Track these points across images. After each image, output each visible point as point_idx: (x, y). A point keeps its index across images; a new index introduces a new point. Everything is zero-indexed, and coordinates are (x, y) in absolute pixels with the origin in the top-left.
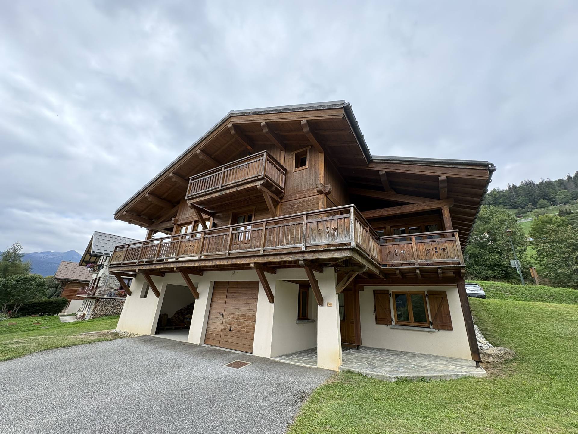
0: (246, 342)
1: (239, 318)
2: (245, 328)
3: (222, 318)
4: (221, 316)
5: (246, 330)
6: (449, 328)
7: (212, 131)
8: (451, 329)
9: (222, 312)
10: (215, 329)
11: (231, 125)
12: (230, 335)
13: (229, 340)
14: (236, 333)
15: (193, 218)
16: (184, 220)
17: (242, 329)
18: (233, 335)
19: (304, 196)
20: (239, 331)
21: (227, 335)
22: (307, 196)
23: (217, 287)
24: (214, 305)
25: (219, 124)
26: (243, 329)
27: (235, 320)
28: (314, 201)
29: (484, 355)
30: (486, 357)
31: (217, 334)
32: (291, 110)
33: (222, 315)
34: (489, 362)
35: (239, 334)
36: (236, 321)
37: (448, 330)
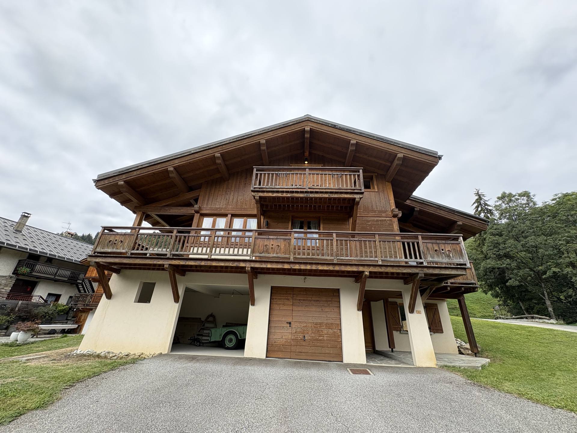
0: (327, 351)
1: (314, 327)
2: (324, 337)
3: (290, 326)
4: (288, 325)
5: (325, 338)
6: (441, 331)
7: (282, 126)
8: (442, 332)
9: (290, 320)
10: (282, 340)
11: (309, 129)
12: (304, 344)
13: (303, 351)
14: (313, 342)
15: (228, 210)
16: (213, 210)
17: (320, 338)
18: (309, 344)
19: (378, 216)
20: (317, 340)
21: (300, 345)
22: (380, 216)
23: (276, 292)
24: (274, 312)
25: (293, 123)
26: (322, 338)
27: (308, 329)
28: (388, 222)
29: (464, 349)
30: (467, 351)
31: (287, 344)
32: (385, 141)
33: (290, 323)
34: (469, 354)
35: (318, 343)
36: (311, 329)
37: (440, 333)
